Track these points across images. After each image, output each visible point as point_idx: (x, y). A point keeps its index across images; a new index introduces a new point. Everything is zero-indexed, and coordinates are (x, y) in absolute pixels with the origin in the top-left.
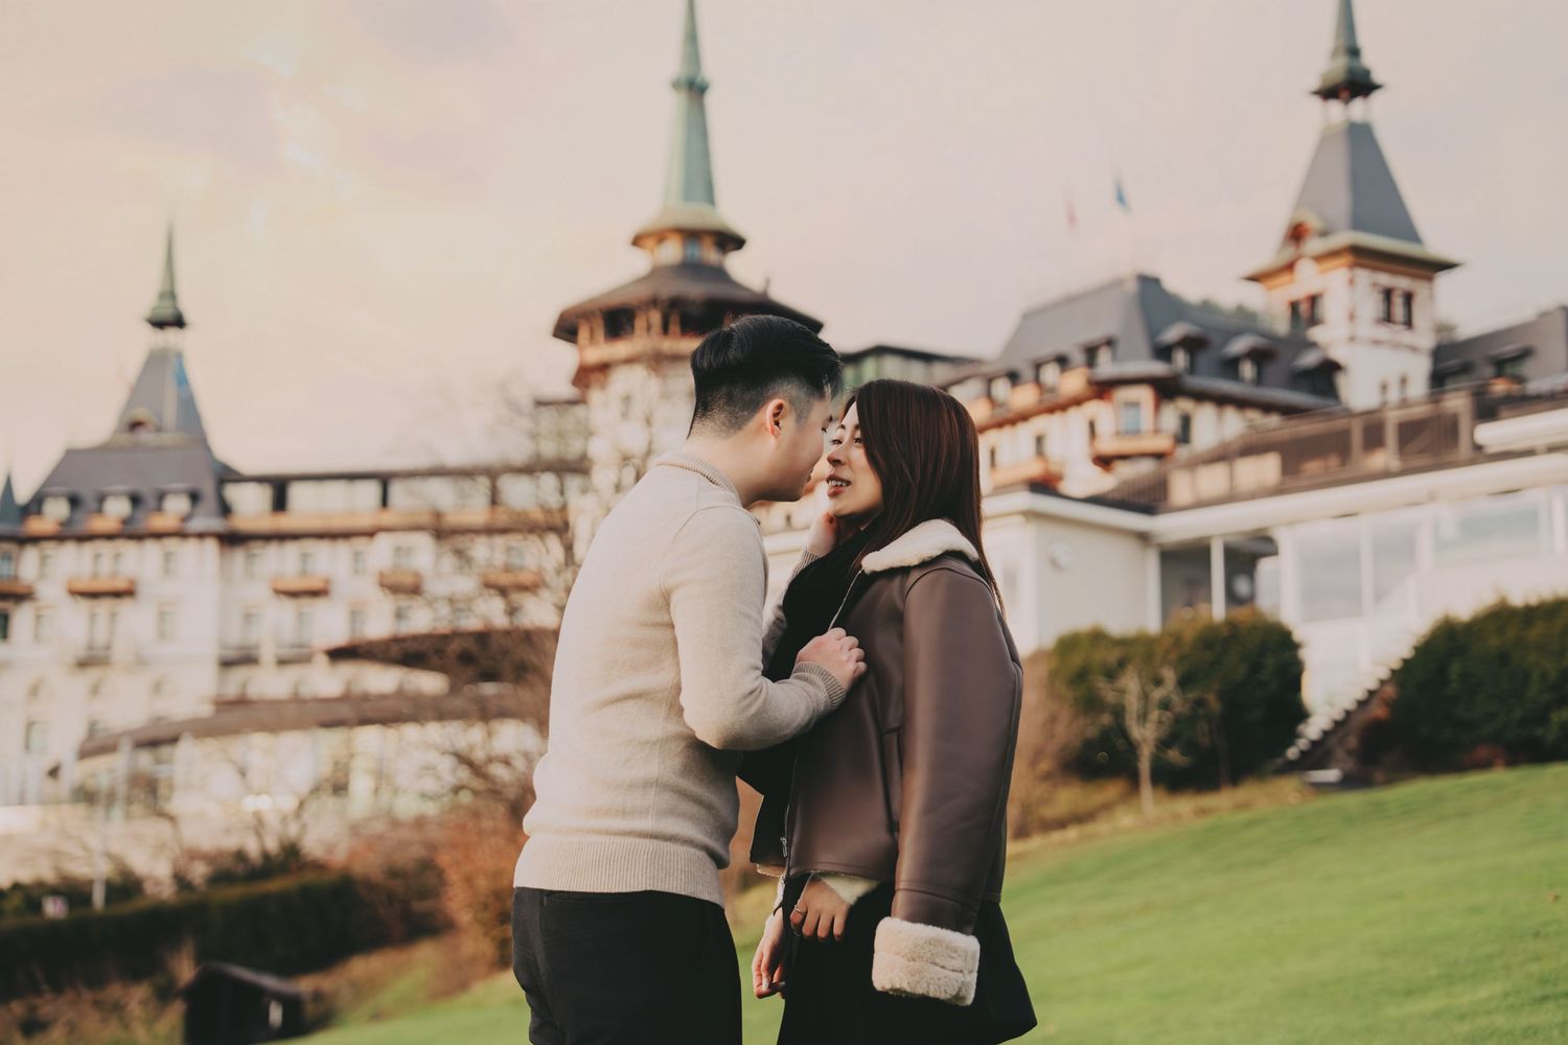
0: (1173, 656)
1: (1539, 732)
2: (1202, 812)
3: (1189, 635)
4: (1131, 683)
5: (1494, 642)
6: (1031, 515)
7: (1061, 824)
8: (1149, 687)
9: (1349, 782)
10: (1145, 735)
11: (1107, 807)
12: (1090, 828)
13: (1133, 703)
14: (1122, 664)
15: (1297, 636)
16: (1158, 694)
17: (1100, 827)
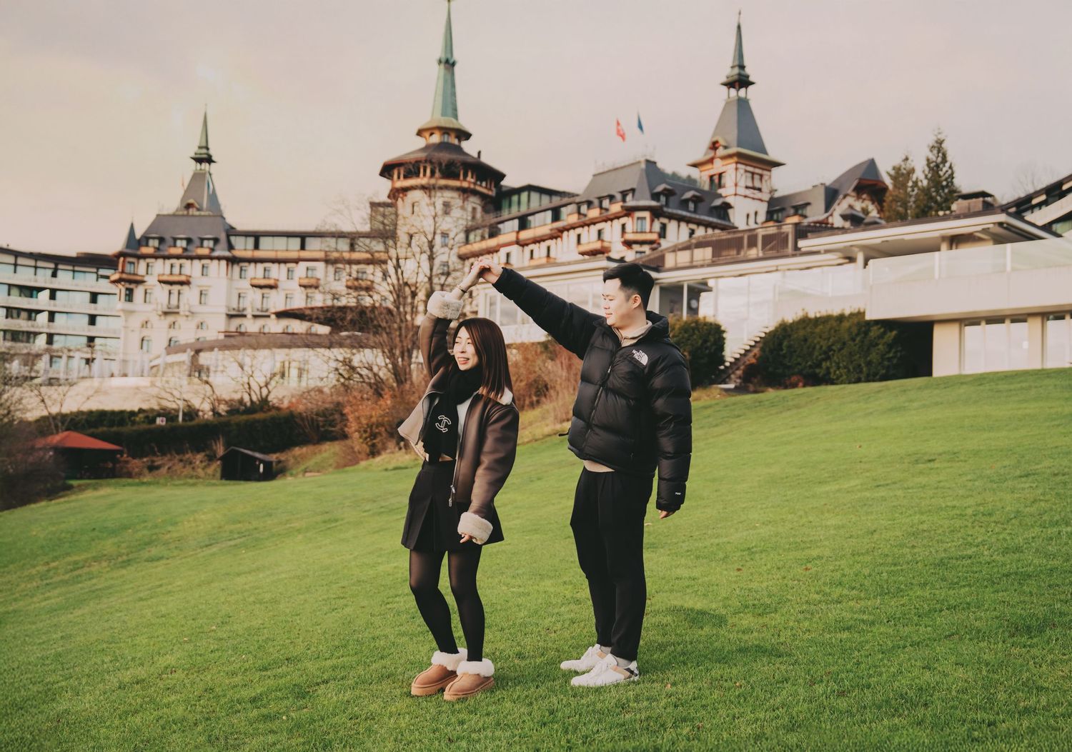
1: (817, 371)
3: (677, 327)
5: (802, 333)
9: (739, 390)
15: (723, 328)
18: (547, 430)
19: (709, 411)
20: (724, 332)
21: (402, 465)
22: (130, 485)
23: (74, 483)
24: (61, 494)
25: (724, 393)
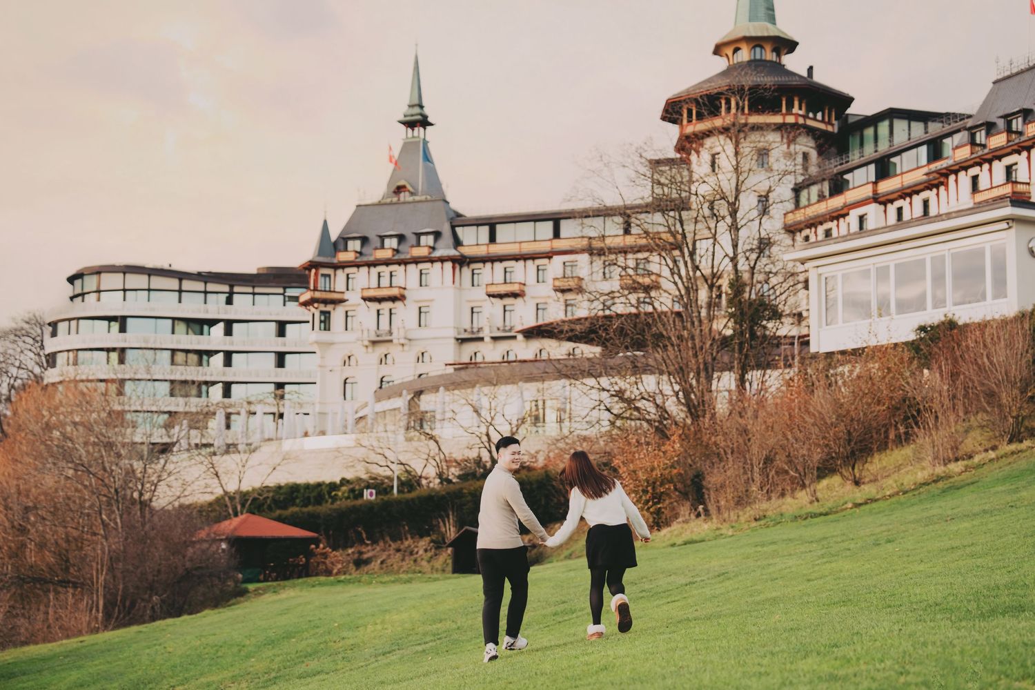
6: (1014, 220)
18: (921, 476)
21: (695, 538)
22: (321, 584)
23: (251, 587)
24: (232, 601)
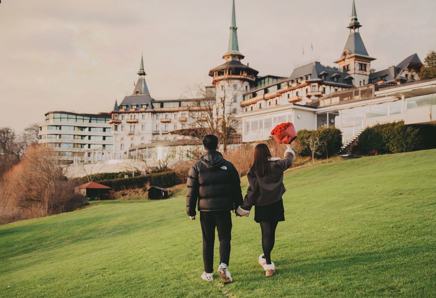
0: (319, 135)
1: (384, 147)
2: (323, 163)
3: (321, 132)
4: (311, 140)
5: (376, 131)
6: (294, 109)
7: (298, 165)
8: (314, 141)
9: (350, 157)
10: (313, 149)
11: (306, 162)
12: (303, 166)
13: (311, 144)
14: (309, 136)
15: (341, 131)
16: (316, 142)
17: (305, 166)
19: (332, 167)
20: (341, 133)
24: (85, 207)
25: (342, 158)
